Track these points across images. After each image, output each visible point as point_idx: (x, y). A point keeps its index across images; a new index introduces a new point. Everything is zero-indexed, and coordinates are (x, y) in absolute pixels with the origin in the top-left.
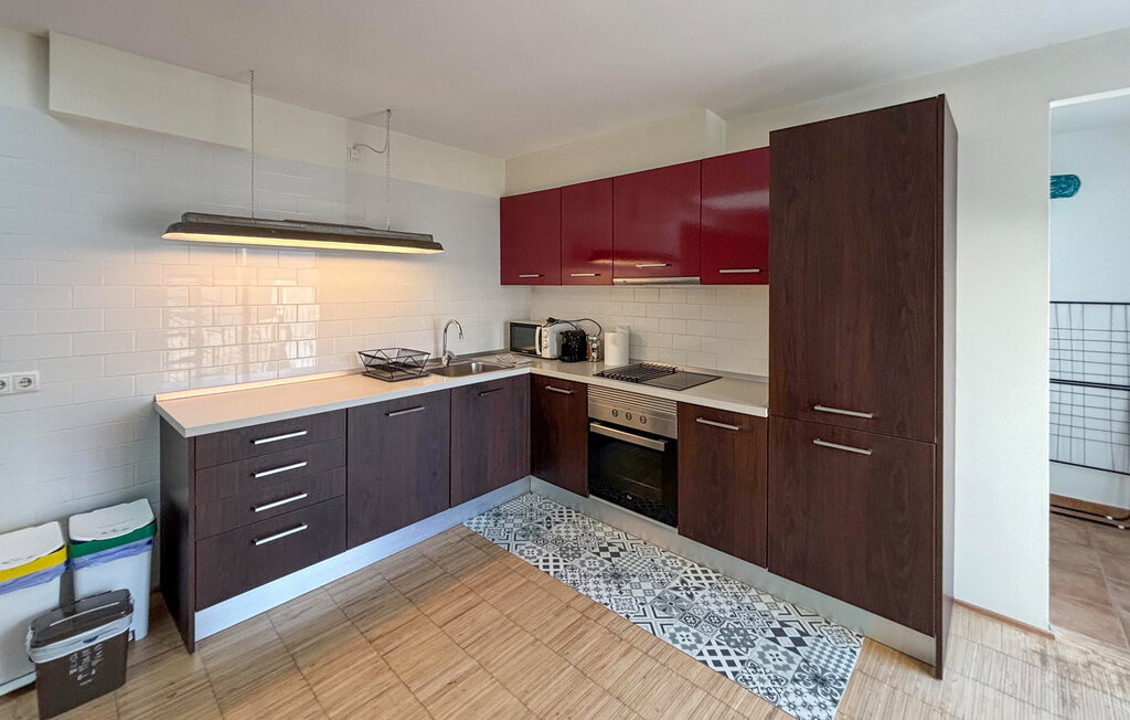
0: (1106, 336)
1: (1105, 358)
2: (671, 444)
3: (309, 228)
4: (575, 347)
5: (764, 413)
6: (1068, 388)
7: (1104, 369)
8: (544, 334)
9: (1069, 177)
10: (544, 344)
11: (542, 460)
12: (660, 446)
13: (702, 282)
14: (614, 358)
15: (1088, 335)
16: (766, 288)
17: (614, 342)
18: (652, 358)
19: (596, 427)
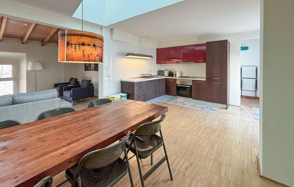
0: (252, 71)
1: (252, 74)
2: (191, 86)
3: (139, 55)
4: (171, 74)
5: (205, 80)
6: (247, 79)
7: (252, 76)
8: (166, 72)
9: (247, 47)
10: (166, 74)
11: (168, 92)
12: (190, 86)
13: (195, 63)
14: (178, 75)
15: (250, 71)
16: (205, 64)
17: (178, 73)
18: (184, 75)
19: (178, 85)
